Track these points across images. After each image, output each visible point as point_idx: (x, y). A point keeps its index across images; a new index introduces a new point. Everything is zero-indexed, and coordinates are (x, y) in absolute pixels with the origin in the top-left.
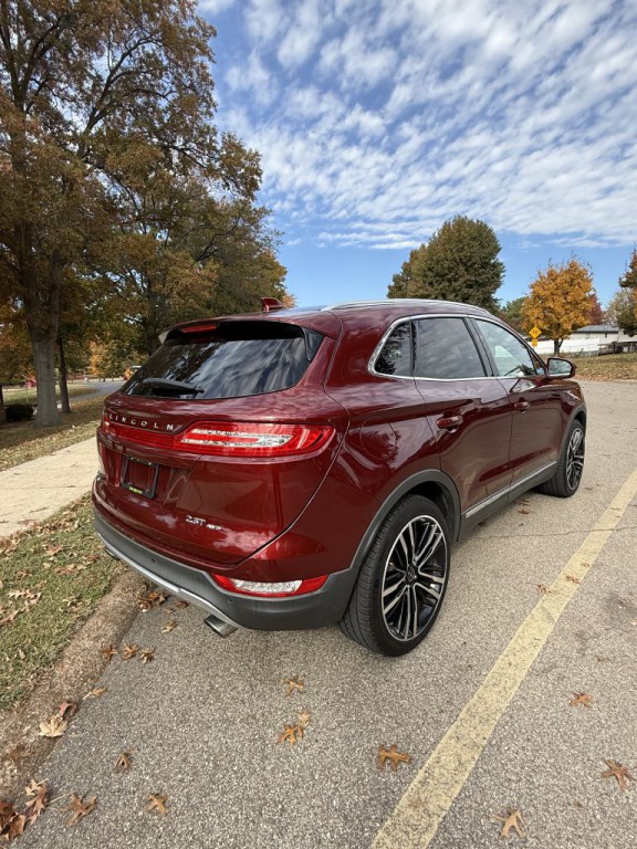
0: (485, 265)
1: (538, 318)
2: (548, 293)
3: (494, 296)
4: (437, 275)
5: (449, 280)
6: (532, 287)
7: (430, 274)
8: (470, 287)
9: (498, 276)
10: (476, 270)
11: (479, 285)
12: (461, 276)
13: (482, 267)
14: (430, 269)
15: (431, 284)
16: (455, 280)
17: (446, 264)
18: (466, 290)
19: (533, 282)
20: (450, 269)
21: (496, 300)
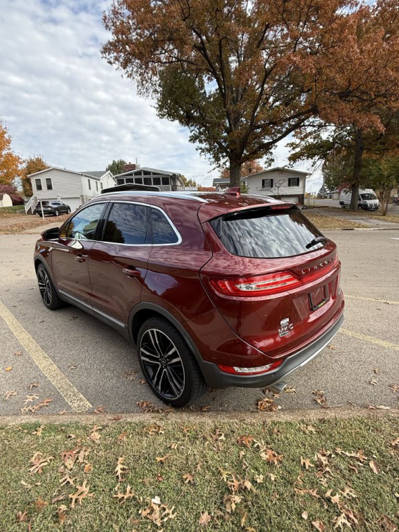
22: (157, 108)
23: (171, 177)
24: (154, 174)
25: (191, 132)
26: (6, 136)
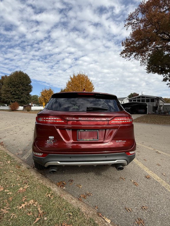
0: (27, 85)
1: (43, 101)
2: (45, 95)
3: (30, 94)
4: (13, 85)
5: (17, 87)
6: (41, 93)
7: (10, 84)
8: (23, 90)
9: (31, 88)
10: (25, 86)
11: (26, 90)
12: (20, 87)
13: (27, 86)
14: (10, 83)
15: (11, 87)
16: (19, 88)
17: (16, 83)
18: (22, 91)
19: (41, 92)
20: (17, 85)
21: (30, 95)
22: (147, 70)
23: (156, 98)
24: (147, 97)
25: (164, 77)
26: (93, 87)
